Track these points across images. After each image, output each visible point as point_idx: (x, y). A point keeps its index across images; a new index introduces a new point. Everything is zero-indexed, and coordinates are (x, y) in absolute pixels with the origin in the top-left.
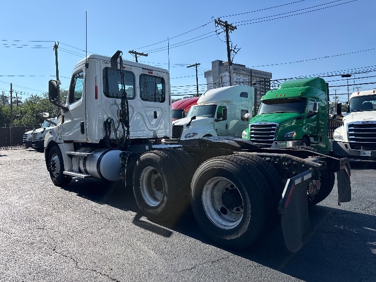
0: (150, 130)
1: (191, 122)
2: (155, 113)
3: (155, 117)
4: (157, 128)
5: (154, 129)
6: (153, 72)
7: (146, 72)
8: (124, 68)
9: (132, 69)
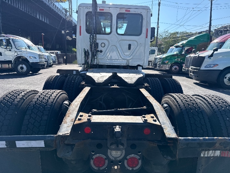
0: (123, 59)
1: (213, 53)
2: (130, 45)
3: (129, 48)
4: (130, 58)
5: (128, 58)
6: (131, 10)
7: (123, 11)
8: (103, 10)
9: (110, 10)
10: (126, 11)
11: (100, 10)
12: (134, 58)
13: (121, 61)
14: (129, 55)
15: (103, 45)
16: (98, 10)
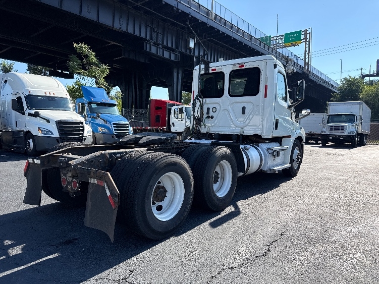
0: (236, 126)
2: (244, 108)
5: (242, 125)
6: (245, 64)
7: (237, 67)
8: (215, 70)
9: (222, 69)
10: (240, 67)
11: (212, 70)
12: (249, 125)
13: (234, 128)
14: (244, 120)
15: (214, 110)
16: (211, 71)
